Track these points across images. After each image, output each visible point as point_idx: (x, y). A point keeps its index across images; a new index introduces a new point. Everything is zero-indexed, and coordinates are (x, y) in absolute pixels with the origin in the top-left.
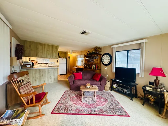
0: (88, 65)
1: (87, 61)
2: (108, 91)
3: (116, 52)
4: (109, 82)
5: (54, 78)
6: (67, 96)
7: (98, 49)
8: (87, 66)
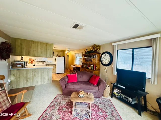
0: (86, 64)
1: (85, 60)
2: (107, 98)
3: (118, 50)
4: (108, 86)
5: (48, 79)
6: (56, 104)
7: (96, 47)
8: (85, 66)
